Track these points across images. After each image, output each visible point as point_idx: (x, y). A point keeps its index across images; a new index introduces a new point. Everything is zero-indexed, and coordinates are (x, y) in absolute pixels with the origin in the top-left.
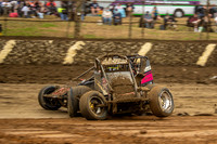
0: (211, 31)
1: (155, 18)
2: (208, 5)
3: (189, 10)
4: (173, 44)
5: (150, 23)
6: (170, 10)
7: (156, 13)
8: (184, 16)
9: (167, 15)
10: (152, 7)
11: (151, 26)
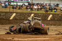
0: (33, 10)
1: (17, 6)
2: (32, 3)
3: (27, 4)
4: (22, 14)
5: (15, 8)
6: (21, 4)
7: (17, 5)
8: (25, 6)
9: (20, 5)
10: (16, 3)
11: (16, 8)
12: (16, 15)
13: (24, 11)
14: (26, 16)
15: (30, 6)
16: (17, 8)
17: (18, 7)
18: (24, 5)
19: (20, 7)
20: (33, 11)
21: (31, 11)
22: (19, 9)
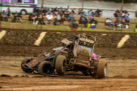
0: (44, 24)
1: (9, 15)
2: (42, 7)
3: (30, 10)
4: (19, 32)
5: (5, 18)
6: (18, 10)
7: (9, 12)
8: (27, 14)
9: (16, 13)
10: (7, 8)
11: (6, 20)
12: (7, 33)
13: (24, 25)
14: (29, 36)
15: (38, 15)
16: (10, 20)
17: (12, 16)
18: (23, 13)
19: (15, 17)
20: (43, 26)
21: (40, 26)
22: (14, 21)
